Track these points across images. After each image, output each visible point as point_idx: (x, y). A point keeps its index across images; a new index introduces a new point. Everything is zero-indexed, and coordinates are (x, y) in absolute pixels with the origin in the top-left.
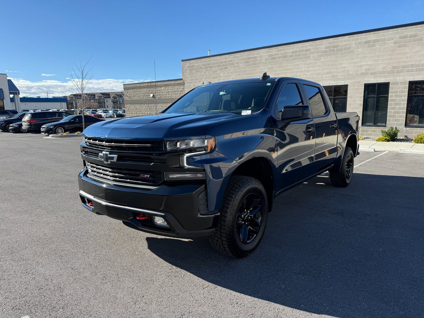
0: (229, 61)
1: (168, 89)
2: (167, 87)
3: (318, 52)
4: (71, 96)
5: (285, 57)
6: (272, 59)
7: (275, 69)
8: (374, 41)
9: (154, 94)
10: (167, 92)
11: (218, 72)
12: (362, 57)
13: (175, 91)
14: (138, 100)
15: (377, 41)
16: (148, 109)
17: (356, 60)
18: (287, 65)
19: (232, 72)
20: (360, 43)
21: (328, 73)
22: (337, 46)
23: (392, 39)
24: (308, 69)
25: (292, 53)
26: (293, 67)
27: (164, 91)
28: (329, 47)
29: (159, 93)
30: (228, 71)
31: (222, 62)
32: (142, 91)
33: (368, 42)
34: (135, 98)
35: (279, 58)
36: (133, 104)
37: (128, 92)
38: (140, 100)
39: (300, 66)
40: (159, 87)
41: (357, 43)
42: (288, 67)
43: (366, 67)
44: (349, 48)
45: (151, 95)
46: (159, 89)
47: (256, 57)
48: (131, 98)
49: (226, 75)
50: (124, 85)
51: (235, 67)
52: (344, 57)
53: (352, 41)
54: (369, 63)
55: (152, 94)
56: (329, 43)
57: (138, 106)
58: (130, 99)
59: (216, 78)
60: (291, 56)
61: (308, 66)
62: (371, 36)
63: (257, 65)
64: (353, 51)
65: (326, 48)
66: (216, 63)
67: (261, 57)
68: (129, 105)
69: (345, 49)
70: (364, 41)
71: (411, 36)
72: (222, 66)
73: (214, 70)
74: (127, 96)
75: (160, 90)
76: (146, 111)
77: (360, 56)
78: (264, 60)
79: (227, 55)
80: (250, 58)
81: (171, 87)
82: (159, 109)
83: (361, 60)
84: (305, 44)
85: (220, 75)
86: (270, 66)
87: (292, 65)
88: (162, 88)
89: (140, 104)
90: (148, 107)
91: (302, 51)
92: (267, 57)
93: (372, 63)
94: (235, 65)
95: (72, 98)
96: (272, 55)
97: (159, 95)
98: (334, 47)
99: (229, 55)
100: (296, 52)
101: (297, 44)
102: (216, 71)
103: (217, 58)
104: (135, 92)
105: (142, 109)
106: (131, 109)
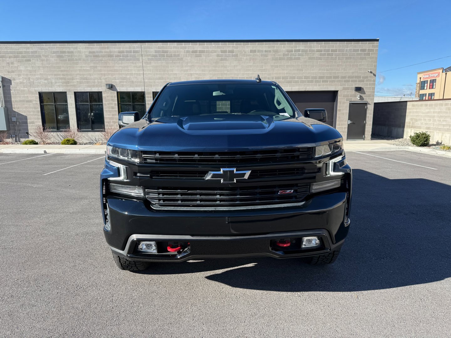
0: (32, 52)
3: (147, 55)
5: (111, 56)
6: (94, 57)
7: (99, 69)
8: (200, 52)
11: (16, 65)
12: (191, 66)
15: (203, 52)
17: (186, 68)
18: (114, 66)
19: (39, 67)
20: (188, 52)
21: (160, 79)
22: (167, 52)
23: (215, 52)
24: (139, 73)
25: (119, 53)
26: (121, 68)
28: (159, 52)
30: (33, 65)
31: (21, 53)
33: (196, 52)
35: (103, 56)
39: (130, 69)
41: (185, 51)
42: (116, 68)
43: (196, 76)
44: (179, 55)
47: (72, 52)
49: (29, 69)
51: (42, 60)
52: (174, 63)
53: (181, 49)
54: (198, 73)
56: (159, 48)
59: (13, 72)
60: (118, 56)
61: (138, 69)
62: (198, 47)
63: (74, 61)
64: (182, 59)
65: (156, 52)
66: (11, 53)
67: (80, 52)
69: (175, 56)
70: (191, 50)
71: (230, 52)
72: (22, 57)
73: (8, 62)
77: (189, 65)
78: (84, 57)
79: (29, 45)
80: (64, 52)
83: (190, 68)
84: (133, 45)
85: (19, 69)
86: (92, 65)
87: (120, 66)
91: (130, 52)
92: (87, 53)
93: (200, 72)
94: (43, 58)
96: (94, 52)
98: (163, 52)
99: (32, 45)
100: (123, 52)
101: (123, 44)
102: (12, 63)
103: (13, 47)
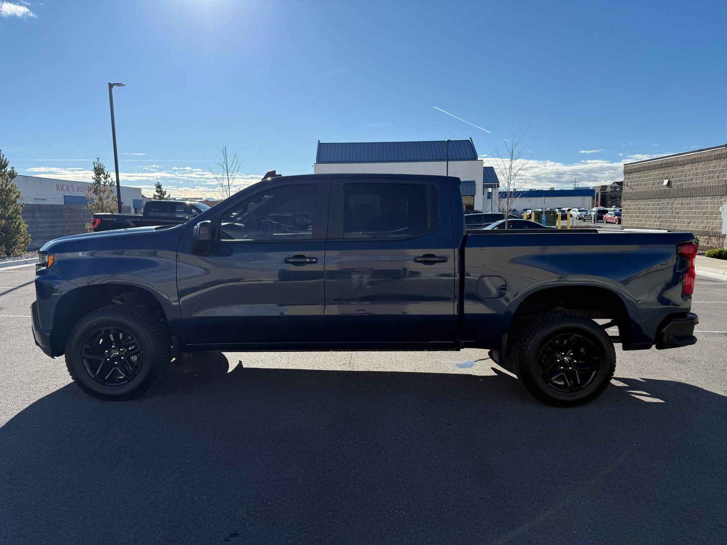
1: (696, 169)
2: (694, 165)
4: (614, 185)
9: (670, 180)
10: (693, 174)
13: (710, 172)
14: (643, 192)
16: (658, 209)
27: (689, 173)
29: (680, 176)
32: (651, 175)
34: (640, 189)
36: (634, 200)
37: (629, 179)
38: (646, 193)
40: (681, 165)
45: (666, 182)
46: (681, 169)
48: (632, 189)
50: (625, 165)
55: (668, 180)
57: (641, 203)
58: (631, 191)
68: (629, 202)
74: (627, 185)
75: (682, 171)
76: (653, 213)
81: (703, 163)
82: (676, 209)
88: (687, 167)
89: (646, 199)
90: (659, 204)
95: (615, 188)
97: (680, 181)
104: (640, 177)
105: (648, 209)
106: (631, 209)
